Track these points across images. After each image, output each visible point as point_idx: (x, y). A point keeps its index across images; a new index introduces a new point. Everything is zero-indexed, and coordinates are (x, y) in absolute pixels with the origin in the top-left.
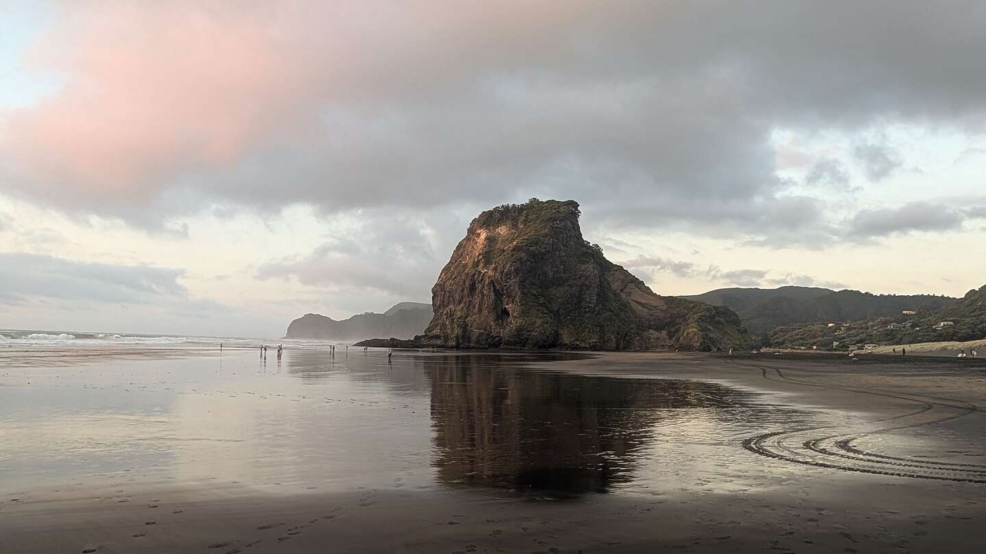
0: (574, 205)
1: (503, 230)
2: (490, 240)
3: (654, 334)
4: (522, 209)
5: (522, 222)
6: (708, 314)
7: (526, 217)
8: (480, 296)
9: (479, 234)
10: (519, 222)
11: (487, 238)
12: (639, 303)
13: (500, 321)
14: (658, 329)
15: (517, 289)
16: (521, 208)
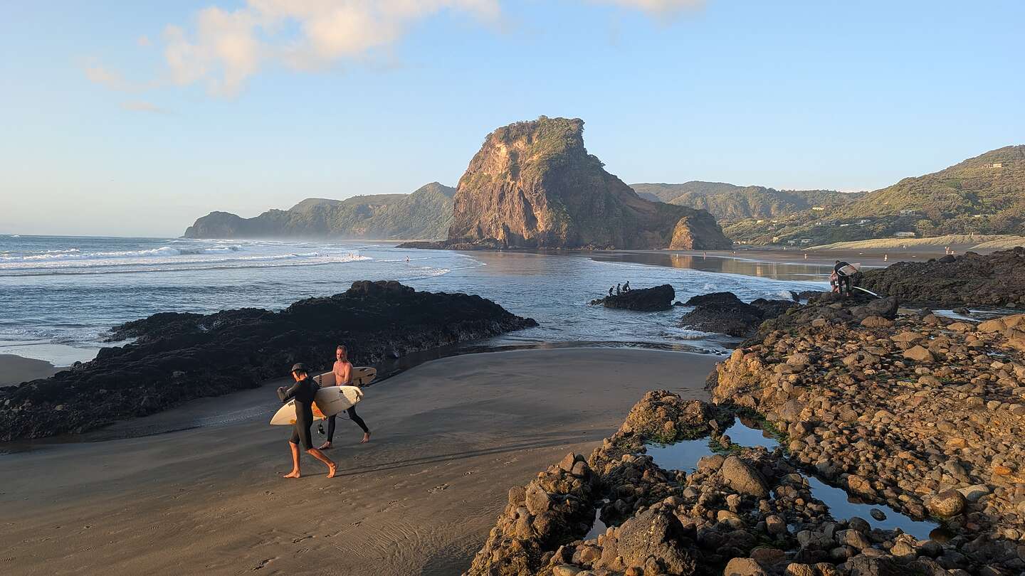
0: (580, 123)
1: (520, 145)
2: (513, 155)
3: (649, 234)
7: (541, 133)
8: (510, 204)
9: (499, 149)
10: (535, 137)
11: (509, 153)
12: (634, 208)
13: (530, 226)
14: (652, 230)
15: (544, 198)
16: (533, 125)
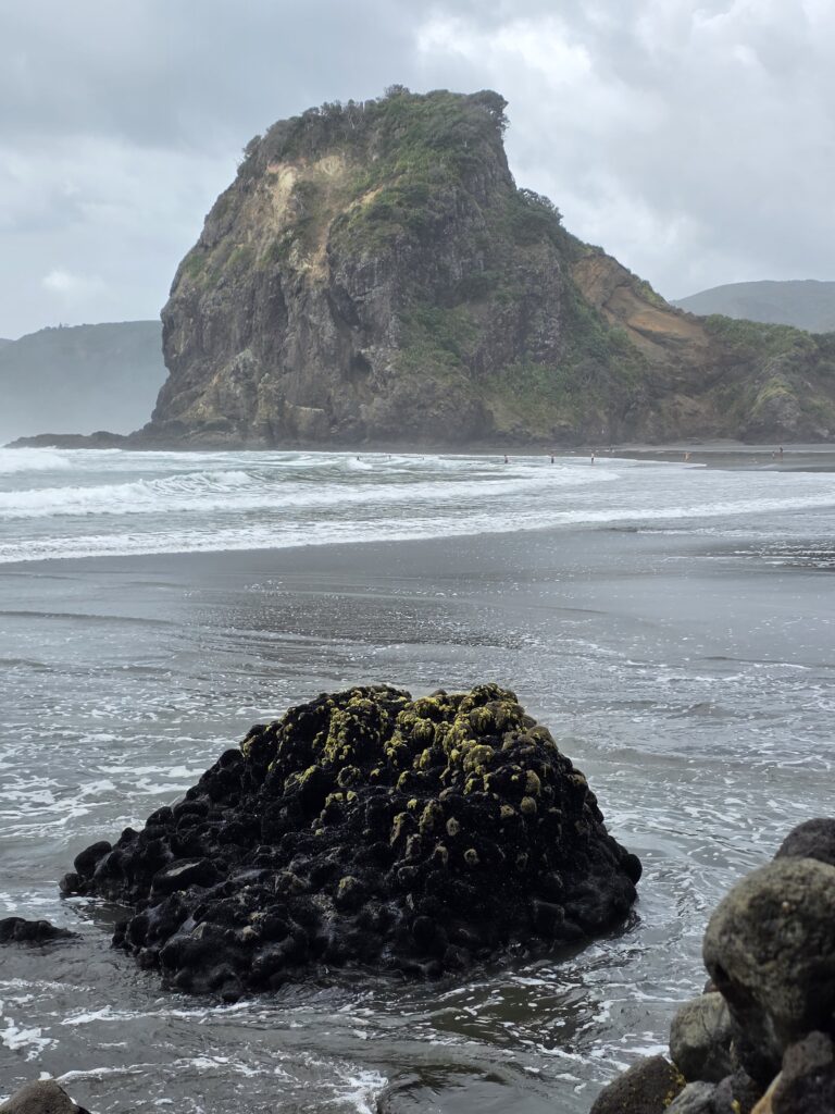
0: (494, 101)
1: (331, 167)
2: (306, 192)
3: (685, 404)
4: (373, 112)
5: (375, 146)
6: (803, 352)
7: (385, 134)
8: (299, 327)
9: (274, 179)
10: (370, 145)
11: (299, 188)
12: (645, 334)
13: (351, 386)
14: (692, 390)
15: (387, 309)
16: (370, 112)
